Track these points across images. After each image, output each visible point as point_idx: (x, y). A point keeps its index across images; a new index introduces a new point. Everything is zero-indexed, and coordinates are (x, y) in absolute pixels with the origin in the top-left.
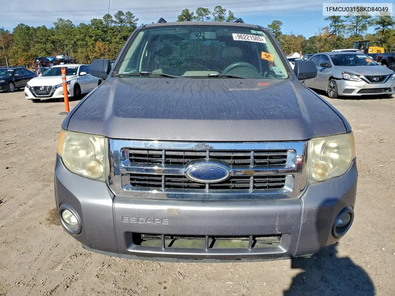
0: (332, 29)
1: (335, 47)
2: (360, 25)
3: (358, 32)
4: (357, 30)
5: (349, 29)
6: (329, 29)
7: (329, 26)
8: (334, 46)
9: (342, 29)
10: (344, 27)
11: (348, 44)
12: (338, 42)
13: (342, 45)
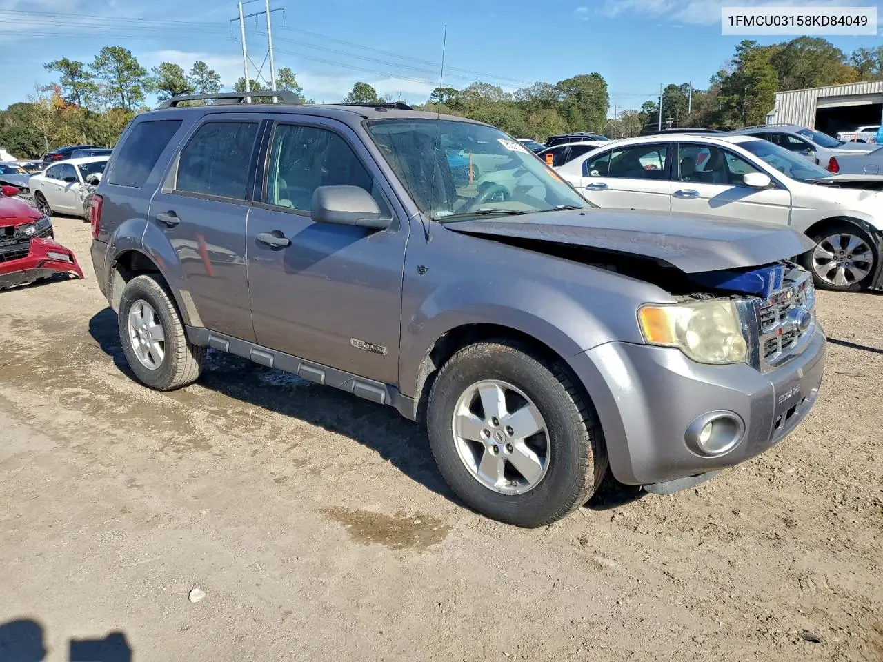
0: (68, 92)
1: (83, 133)
2: (128, 88)
3: (127, 103)
4: (123, 98)
5: (106, 94)
6: (62, 90)
7: (61, 84)
8: (82, 130)
9: (91, 92)
10: (94, 89)
11: (111, 126)
12: (89, 121)
13: (99, 127)
